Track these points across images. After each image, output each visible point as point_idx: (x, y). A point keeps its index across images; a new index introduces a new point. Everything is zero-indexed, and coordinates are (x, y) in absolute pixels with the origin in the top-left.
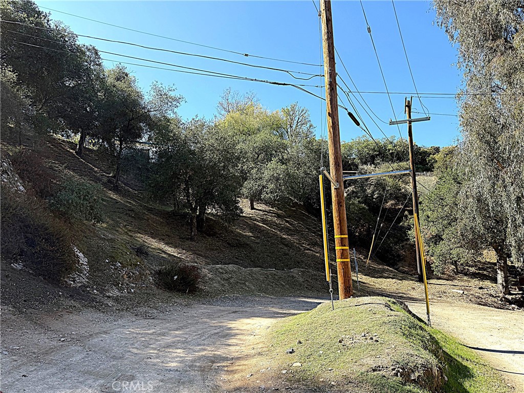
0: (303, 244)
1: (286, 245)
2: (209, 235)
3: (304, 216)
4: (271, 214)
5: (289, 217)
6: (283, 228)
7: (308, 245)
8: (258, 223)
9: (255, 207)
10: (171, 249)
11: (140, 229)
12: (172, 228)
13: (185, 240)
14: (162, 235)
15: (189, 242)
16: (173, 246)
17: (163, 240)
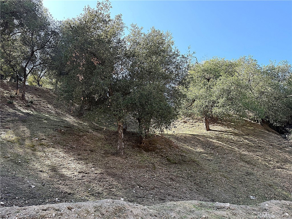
0: (270, 161)
1: (248, 163)
2: (147, 150)
3: (264, 134)
4: (227, 133)
5: (248, 135)
6: (241, 145)
7: (277, 162)
8: (211, 140)
9: (210, 128)
10: (75, 167)
11: (59, 143)
12: (107, 144)
13: (109, 155)
14: (84, 150)
15: (112, 157)
16: (83, 163)
17: (79, 155)
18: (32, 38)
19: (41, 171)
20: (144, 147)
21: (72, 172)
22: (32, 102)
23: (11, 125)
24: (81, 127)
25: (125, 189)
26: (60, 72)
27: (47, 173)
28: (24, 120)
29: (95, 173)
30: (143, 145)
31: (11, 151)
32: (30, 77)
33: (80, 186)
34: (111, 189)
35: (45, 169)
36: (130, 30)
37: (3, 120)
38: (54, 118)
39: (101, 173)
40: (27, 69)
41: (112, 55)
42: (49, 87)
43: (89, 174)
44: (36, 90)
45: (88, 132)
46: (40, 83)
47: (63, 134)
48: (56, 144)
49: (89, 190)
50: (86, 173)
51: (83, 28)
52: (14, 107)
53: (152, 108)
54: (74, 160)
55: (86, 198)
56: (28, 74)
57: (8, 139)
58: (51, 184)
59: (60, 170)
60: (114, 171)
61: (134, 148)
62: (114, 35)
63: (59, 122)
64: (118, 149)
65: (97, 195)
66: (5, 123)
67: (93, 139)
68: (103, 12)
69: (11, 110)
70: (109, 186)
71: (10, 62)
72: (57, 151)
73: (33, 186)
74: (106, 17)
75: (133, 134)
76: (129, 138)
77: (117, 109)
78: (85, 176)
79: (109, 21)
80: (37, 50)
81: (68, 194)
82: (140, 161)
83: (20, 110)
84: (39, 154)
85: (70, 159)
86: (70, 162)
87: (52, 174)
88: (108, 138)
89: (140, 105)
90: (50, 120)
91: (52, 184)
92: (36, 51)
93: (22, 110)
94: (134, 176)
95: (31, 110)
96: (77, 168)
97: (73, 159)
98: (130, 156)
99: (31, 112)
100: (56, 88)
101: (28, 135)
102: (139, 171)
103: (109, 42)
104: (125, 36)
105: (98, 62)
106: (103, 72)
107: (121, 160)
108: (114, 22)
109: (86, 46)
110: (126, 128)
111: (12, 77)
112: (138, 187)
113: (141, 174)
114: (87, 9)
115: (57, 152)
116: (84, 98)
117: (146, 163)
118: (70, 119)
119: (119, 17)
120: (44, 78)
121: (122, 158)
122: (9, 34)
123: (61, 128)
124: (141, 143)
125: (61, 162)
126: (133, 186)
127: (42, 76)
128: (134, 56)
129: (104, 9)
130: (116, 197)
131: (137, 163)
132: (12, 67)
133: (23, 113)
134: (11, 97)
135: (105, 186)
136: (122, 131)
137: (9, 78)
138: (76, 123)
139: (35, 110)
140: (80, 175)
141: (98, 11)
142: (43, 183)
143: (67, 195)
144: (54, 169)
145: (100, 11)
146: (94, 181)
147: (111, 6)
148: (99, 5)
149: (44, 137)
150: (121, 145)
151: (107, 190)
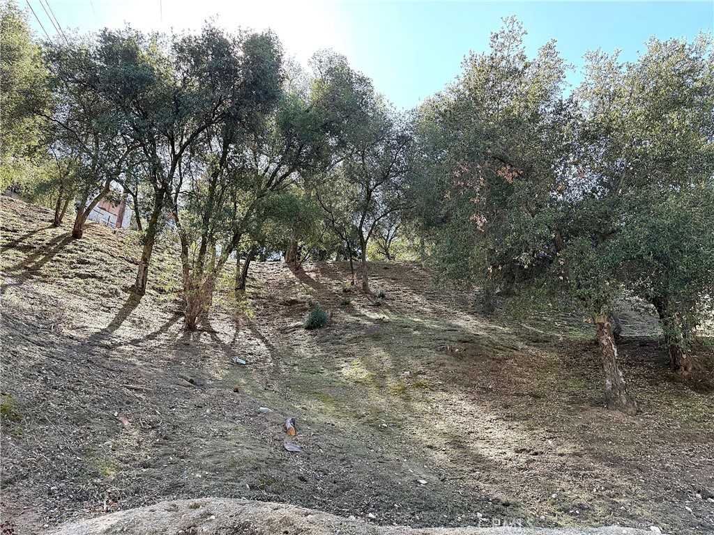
2: (703, 388)
10: (503, 436)
11: (454, 380)
12: (573, 376)
13: (585, 406)
14: (517, 395)
15: (596, 412)
16: (519, 427)
17: (506, 407)
18: (364, 164)
19: (431, 447)
20: (690, 379)
21: (500, 451)
22: (382, 296)
23: (355, 348)
24: (495, 339)
25: (658, 500)
26: (428, 220)
27: (443, 450)
28: (377, 334)
29: (559, 452)
30: (686, 373)
31: (365, 401)
32: (371, 246)
33: (526, 487)
34: (614, 499)
35: (439, 441)
36: (584, 71)
37: (340, 339)
38: (431, 323)
39: (575, 454)
40: (363, 229)
41: (547, 146)
42: (409, 257)
43: (543, 456)
44: (386, 268)
45: (515, 349)
46: (391, 252)
47: (460, 357)
48: (451, 382)
49: (554, 496)
50: (536, 454)
51: (467, 107)
52: (353, 310)
53: (697, 260)
54: (497, 419)
55: (551, 517)
56: (368, 239)
57: (355, 378)
58: (458, 477)
59: (471, 445)
60: (609, 449)
61: (657, 385)
62: (545, 96)
63: (445, 330)
64: (609, 388)
65: (577, 512)
66: (344, 344)
67: (531, 367)
68: (506, 53)
69: (350, 318)
70: (606, 488)
71: (333, 222)
72: (455, 398)
73: (423, 482)
74: (517, 60)
75: (644, 343)
76: (633, 355)
77: (586, 280)
78: (534, 460)
79: (525, 67)
80: (377, 185)
81: (504, 505)
82: (686, 422)
83: (365, 315)
84: (418, 406)
85: (488, 418)
86: (489, 425)
87: (456, 453)
88: (572, 362)
89: (655, 258)
90: (426, 328)
91: (461, 479)
92: (374, 188)
93: (368, 314)
94: (676, 465)
95: (385, 313)
96: (510, 440)
97: (494, 417)
98: (649, 406)
99: (386, 316)
100: (424, 257)
101: (389, 366)
102: (690, 450)
103: (535, 117)
104: (573, 88)
105: (514, 173)
106: (532, 194)
107: (627, 420)
108: (537, 65)
109: (482, 146)
110: (619, 328)
111: (340, 252)
112: (699, 496)
113: (699, 458)
114: (469, 61)
115: (454, 400)
116: (495, 267)
117: (709, 427)
118: (467, 323)
119: (549, 50)
120: (397, 242)
121: (625, 412)
122: (323, 169)
123: (452, 344)
124: (677, 368)
125: (468, 426)
126: (682, 495)
127: (392, 238)
128: (608, 130)
129: (507, 44)
130: (634, 522)
131: (676, 425)
132: (339, 231)
133: (370, 320)
134: (345, 291)
135: (595, 490)
136: (610, 338)
137: (335, 254)
138: (482, 329)
139: (391, 311)
140: (523, 458)
141: (496, 54)
142: (440, 475)
143: (499, 506)
144: (457, 442)
145: (499, 54)
146: (561, 474)
147: (523, 30)
148: (495, 39)
149: (421, 368)
150: (614, 376)
151: (603, 501)
